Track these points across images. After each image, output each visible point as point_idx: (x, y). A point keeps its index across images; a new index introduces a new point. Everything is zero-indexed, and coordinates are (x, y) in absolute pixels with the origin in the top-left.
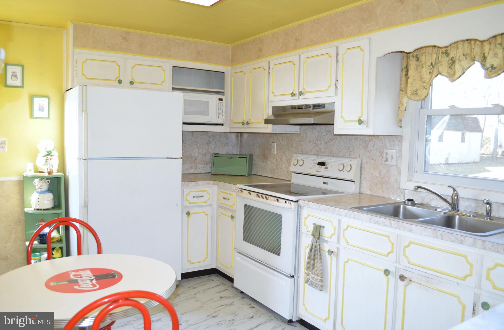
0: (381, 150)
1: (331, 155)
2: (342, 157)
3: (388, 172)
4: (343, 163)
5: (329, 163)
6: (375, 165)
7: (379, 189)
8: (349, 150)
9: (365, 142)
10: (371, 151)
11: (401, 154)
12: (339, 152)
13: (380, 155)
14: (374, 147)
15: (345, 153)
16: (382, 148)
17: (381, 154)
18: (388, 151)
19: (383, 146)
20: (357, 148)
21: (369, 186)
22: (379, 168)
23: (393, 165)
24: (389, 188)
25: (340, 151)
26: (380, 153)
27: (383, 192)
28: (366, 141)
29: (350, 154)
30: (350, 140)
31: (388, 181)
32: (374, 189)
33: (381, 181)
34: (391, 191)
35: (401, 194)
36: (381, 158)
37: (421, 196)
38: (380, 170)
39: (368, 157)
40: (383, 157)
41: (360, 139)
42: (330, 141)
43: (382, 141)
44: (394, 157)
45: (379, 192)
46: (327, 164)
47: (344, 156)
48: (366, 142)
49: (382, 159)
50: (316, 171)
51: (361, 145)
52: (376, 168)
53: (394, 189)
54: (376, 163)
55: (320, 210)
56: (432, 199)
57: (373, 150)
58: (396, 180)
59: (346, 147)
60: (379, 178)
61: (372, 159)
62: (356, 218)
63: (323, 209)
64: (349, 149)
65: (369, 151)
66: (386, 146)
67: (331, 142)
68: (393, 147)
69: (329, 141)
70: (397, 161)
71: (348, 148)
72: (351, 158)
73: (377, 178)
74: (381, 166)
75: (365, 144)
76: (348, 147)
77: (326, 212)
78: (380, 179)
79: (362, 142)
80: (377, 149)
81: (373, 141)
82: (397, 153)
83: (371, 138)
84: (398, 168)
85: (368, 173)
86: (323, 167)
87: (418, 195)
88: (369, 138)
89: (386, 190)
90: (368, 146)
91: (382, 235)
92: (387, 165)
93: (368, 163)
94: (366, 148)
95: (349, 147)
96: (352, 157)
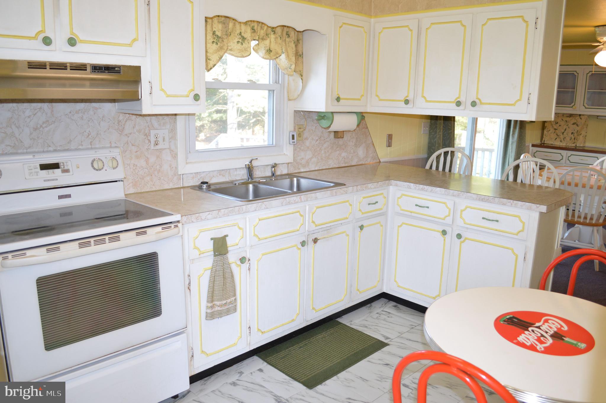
0: (146, 132)
1: (51, 149)
2: (77, 150)
3: (159, 158)
4: (98, 158)
5: (67, 163)
6: (138, 153)
7: (147, 183)
8: (90, 136)
9: (118, 123)
10: (130, 134)
11: (175, 134)
12: (68, 143)
13: (145, 138)
14: (134, 128)
15: (82, 142)
16: (148, 128)
17: (147, 136)
18: (156, 131)
19: (148, 126)
20: (105, 132)
21: (132, 182)
22: (145, 156)
23: (165, 149)
24: (162, 178)
25: (71, 141)
26: (145, 135)
27: (154, 185)
28: (120, 121)
29: (91, 142)
30: (90, 121)
31: (160, 170)
32: (140, 185)
33: (149, 172)
34: (165, 181)
35: (179, 181)
36: (147, 141)
37: (201, 177)
38: (146, 158)
39: (125, 143)
40: (150, 141)
41: (109, 119)
42: (44, 126)
43: (146, 120)
44: (167, 139)
45: (148, 187)
46: (64, 165)
47: (81, 147)
48: (120, 123)
49: (149, 143)
50: (45, 181)
51: (112, 127)
52: (141, 156)
53: (168, 177)
54: (140, 149)
55: (220, 217)
56: (212, 176)
57: (133, 133)
58: (170, 166)
59: (83, 133)
60: (146, 168)
61: (133, 145)
62: (267, 208)
63: (224, 215)
64: (88, 136)
65: (126, 135)
66: (153, 126)
67: (46, 127)
68: (163, 126)
69: (41, 126)
70: (170, 142)
71: (87, 134)
72: (95, 148)
73: (143, 169)
74: (148, 153)
75: (119, 125)
76: (87, 131)
77: (229, 216)
78: (148, 169)
79: (114, 123)
80: (139, 131)
81: (133, 120)
82: (169, 133)
83: (129, 117)
84: (171, 151)
85: (128, 165)
86: (57, 171)
87: (197, 177)
88: (125, 117)
89: (158, 181)
90: (124, 128)
91: (293, 213)
92: (156, 150)
93: (126, 151)
94: (120, 131)
95: (89, 132)
96: (98, 146)
